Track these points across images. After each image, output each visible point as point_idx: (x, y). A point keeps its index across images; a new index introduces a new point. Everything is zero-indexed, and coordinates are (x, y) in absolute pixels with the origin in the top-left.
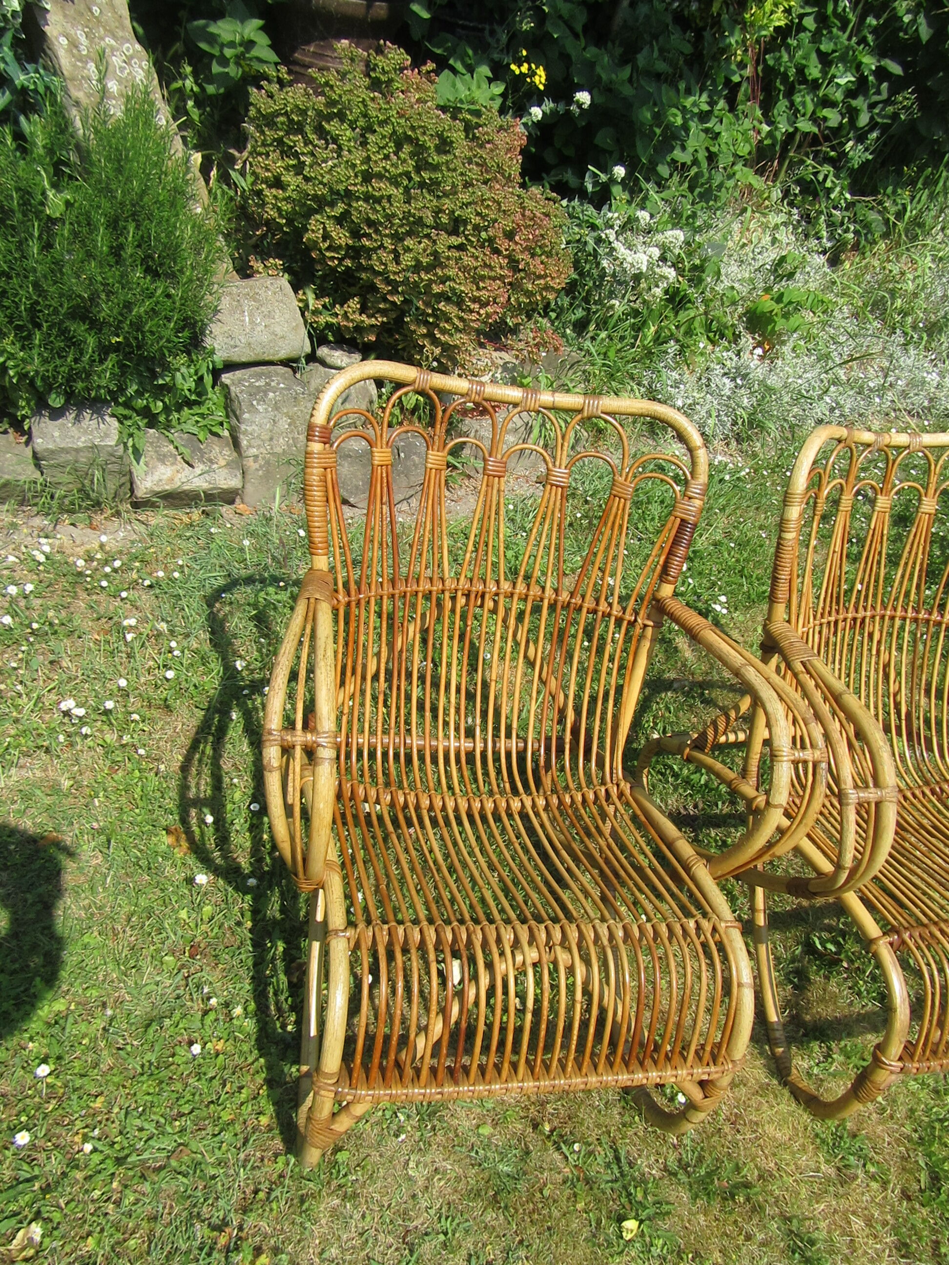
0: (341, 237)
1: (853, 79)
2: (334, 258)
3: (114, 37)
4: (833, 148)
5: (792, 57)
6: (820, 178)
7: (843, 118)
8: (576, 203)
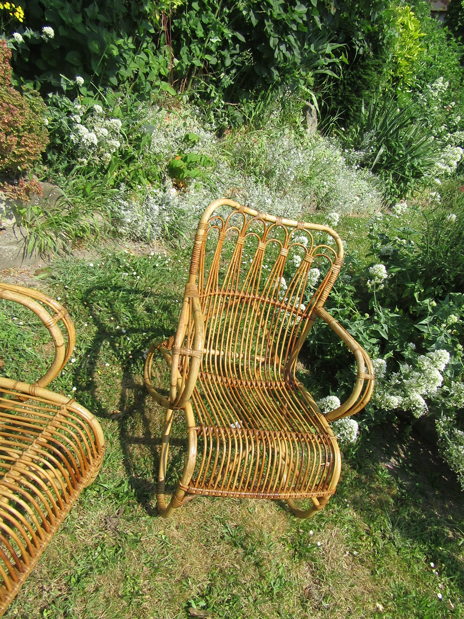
1: (220, 40)
4: (214, 76)
5: (188, 23)
6: (209, 91)
7: (218, 60)
8: (57, 96)
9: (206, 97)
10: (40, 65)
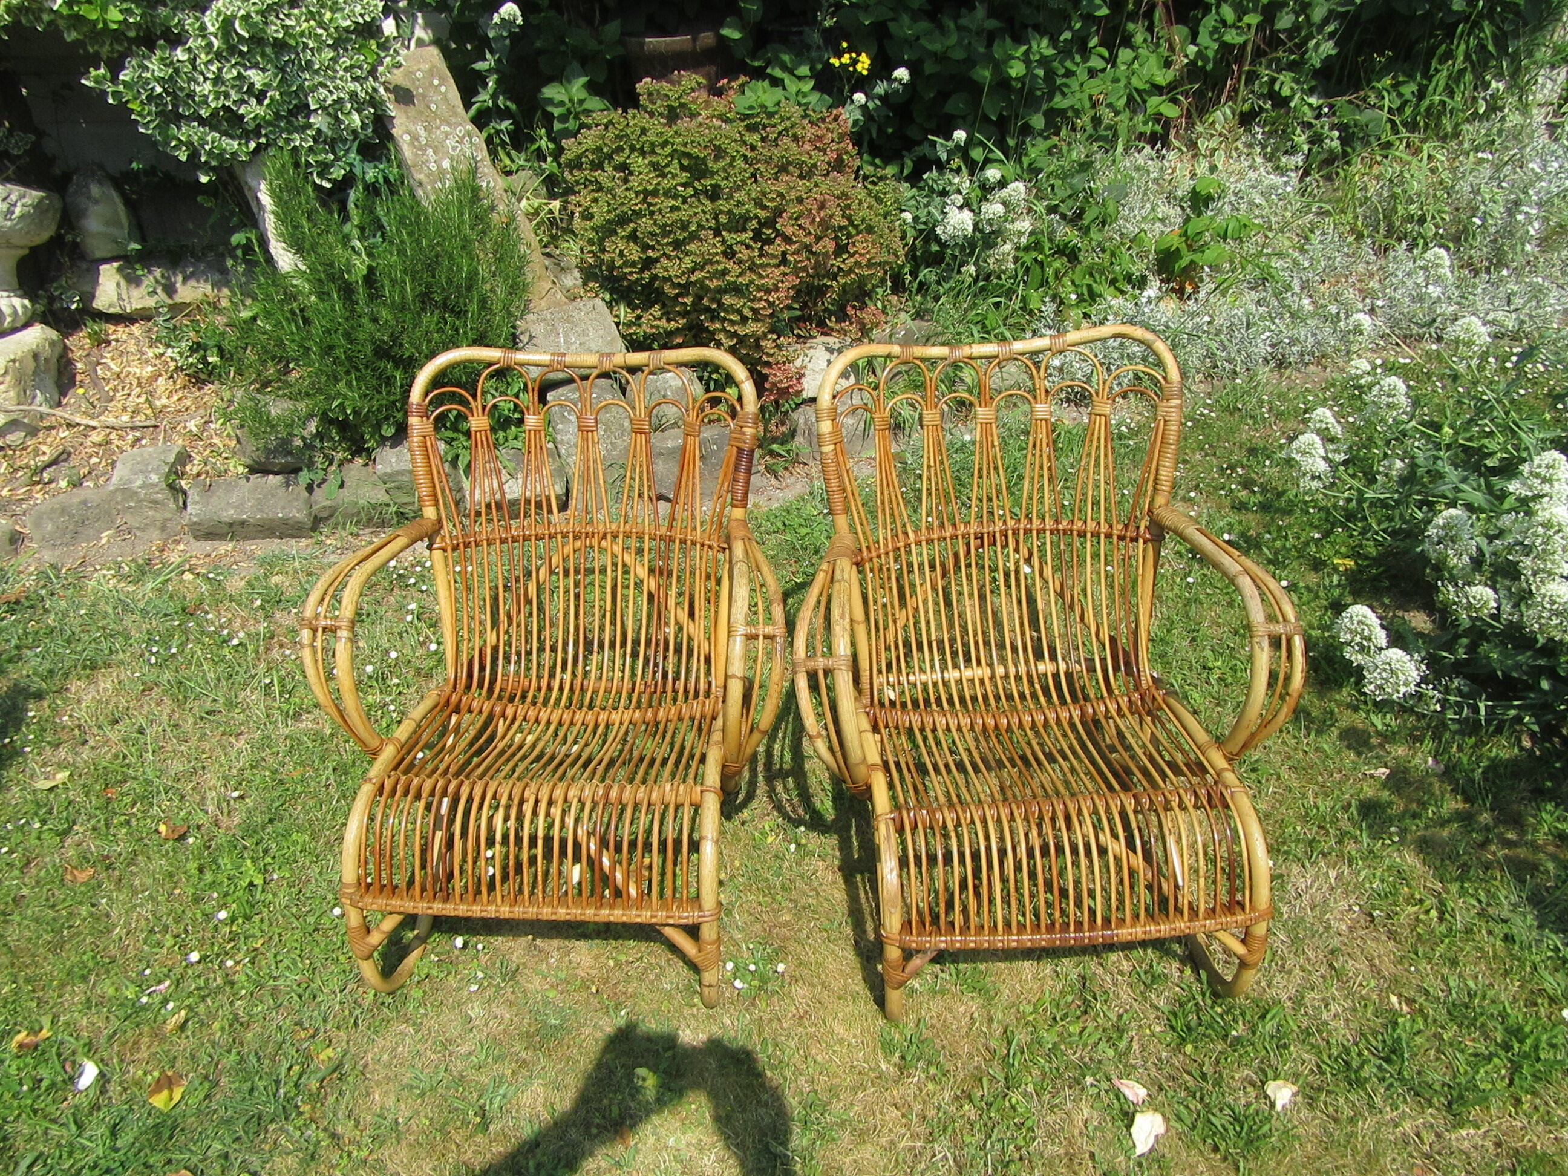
0: (634, 253)
2: (631, 273)
3: (449, 124)
6: (1277, 87)
7: (1298, 16)
8: (935, 173)
9: (1281, 102)
10: (913, 132)
